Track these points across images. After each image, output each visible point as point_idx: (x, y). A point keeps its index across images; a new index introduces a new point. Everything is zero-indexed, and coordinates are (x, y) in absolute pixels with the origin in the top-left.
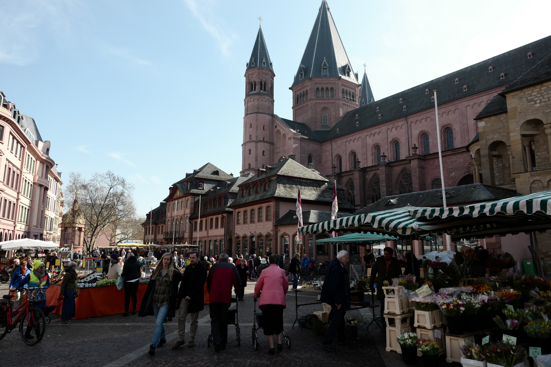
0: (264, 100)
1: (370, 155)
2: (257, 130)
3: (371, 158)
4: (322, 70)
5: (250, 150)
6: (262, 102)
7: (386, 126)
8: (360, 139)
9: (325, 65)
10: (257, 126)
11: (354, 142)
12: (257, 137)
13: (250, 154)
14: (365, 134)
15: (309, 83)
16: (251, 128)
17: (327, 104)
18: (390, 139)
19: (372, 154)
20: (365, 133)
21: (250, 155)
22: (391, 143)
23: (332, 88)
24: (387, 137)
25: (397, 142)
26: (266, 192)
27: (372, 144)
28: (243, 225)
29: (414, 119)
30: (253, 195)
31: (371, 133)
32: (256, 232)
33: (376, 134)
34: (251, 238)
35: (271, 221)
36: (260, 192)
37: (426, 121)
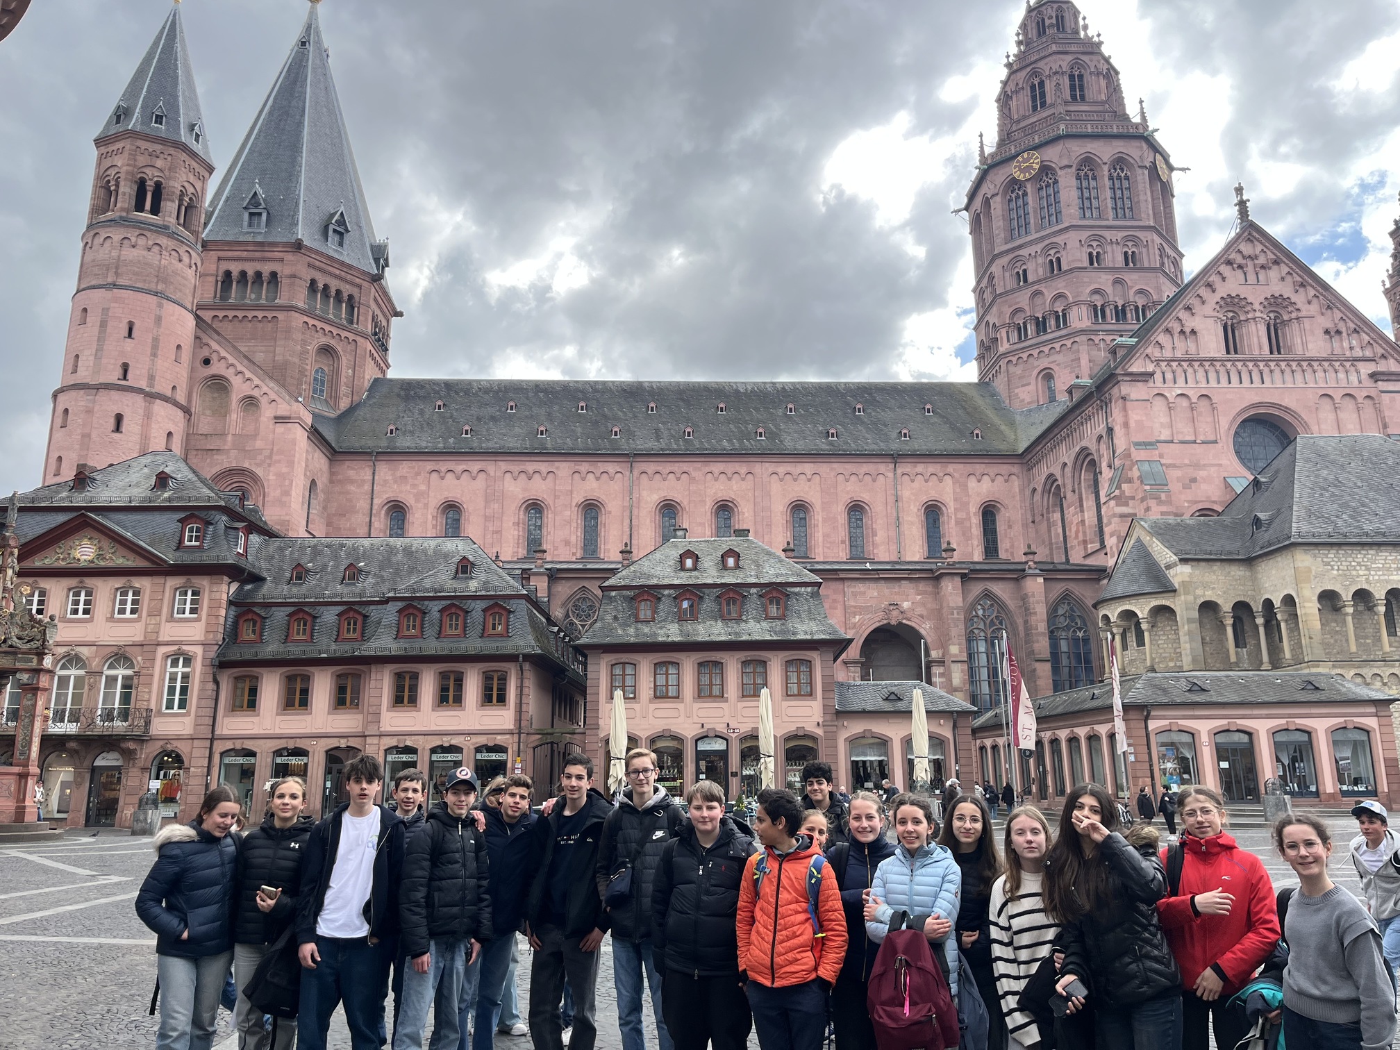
0: (186, 259)
1: (511, 524)
2: (154, 355)
3: (516, 533)
4: (331, 232)
5: (119, 419)
6: (180, 265)
7: (573, 464)
8: (482, 475)
9: (341, 222)
10: (156, 341)
11: (458, 478)
12: (151, 378)
13: (118, 429)
14: (503, 466)
15: (289, 257)
16: (129, 340)
17: (333, 337)
18: (579, 498)
19: (519, 523)
20: (500, 463)
21: (116, 435)
22: (578, 506)
23: (351, 297)
24: (571, 492)
25: (591, 509)
26: (779, 623)
27: (521, 496)
28: (651, 702)
29: (651, 467)
30: (708, 623)
31: (522, 467)
32: (731, 726)
33: (537, 475)
34: (697, 741)
35: (815, 699)
36: (744, 618)
37: (678, 479)
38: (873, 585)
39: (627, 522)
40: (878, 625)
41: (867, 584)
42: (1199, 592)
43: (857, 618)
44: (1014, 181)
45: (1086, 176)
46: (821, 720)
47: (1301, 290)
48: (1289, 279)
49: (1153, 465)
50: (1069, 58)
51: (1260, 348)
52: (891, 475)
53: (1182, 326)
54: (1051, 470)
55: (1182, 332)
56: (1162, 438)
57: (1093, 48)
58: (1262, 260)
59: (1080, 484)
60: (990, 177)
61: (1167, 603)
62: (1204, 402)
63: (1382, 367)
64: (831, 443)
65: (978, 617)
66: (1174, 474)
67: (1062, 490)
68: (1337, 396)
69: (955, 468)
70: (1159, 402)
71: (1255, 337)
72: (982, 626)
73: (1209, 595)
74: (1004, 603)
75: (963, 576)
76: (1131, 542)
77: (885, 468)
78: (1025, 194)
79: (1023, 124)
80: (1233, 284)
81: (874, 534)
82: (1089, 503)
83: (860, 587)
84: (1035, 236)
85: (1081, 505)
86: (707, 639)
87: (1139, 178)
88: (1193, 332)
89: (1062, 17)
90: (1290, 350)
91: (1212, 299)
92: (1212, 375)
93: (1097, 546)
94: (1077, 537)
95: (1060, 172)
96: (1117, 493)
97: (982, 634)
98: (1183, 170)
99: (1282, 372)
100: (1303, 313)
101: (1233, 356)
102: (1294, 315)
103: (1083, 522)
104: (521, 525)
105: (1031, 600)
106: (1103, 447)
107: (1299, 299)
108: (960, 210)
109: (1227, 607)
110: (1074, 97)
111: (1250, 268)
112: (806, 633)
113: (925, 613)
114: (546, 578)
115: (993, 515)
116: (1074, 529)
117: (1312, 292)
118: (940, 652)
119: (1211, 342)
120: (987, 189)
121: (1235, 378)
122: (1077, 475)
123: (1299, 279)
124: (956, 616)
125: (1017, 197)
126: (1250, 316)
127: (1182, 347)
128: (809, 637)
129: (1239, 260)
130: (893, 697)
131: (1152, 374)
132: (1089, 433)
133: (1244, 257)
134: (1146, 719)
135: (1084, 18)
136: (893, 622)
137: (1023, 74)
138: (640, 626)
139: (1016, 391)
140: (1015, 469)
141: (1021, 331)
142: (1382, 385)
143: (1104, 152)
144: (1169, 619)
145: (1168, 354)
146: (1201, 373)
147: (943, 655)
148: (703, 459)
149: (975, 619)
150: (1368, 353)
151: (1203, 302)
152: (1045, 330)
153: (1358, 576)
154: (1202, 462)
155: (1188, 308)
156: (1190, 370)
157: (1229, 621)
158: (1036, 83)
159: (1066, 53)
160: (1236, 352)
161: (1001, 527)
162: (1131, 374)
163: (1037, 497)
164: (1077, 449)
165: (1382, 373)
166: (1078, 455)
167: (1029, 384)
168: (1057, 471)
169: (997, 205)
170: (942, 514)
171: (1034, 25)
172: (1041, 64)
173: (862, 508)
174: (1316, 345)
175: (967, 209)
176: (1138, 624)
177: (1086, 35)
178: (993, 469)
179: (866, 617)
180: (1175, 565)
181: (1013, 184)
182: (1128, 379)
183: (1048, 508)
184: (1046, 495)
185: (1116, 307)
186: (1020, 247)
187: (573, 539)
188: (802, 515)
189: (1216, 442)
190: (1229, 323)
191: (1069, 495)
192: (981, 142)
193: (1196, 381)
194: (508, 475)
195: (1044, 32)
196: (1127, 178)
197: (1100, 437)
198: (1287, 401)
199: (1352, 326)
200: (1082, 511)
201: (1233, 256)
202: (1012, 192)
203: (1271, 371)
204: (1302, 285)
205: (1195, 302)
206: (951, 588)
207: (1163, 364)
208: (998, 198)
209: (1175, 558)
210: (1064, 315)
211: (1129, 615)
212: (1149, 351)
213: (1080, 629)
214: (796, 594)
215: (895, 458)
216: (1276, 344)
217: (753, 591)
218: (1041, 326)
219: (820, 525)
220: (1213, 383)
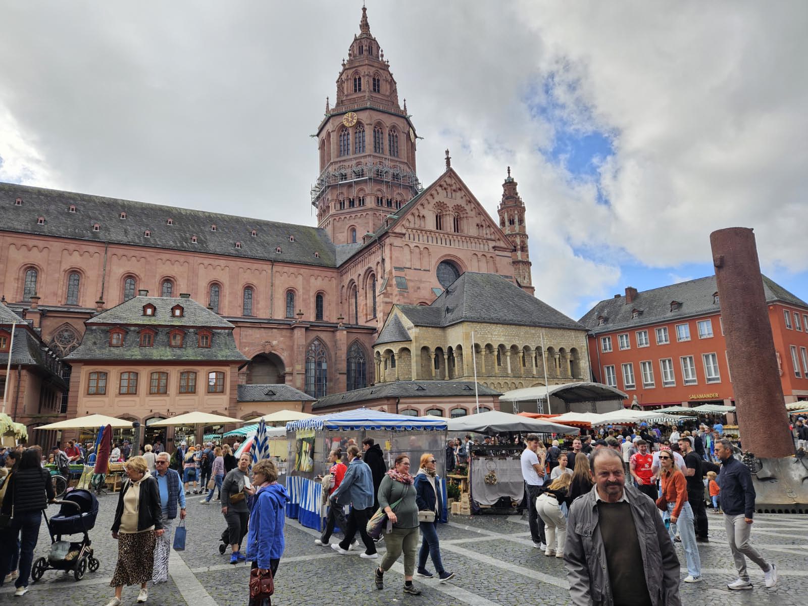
1: (12, 279)
3: (16, 285)
7: (63, 244)
14: (9, 240)
18: (66, 266)
19: (18, 279)
20: (7, 238)
22: (65, 271)
24: (61, 262)
25: (75, 273)
26: (207, 350)
27: (22, 261)
28: (116, 397)
29: (120, 251)
30: (160, 349)
31: (24, 242)
32: (170, 411)
33: (35, 249)
34: (146, 420)
35: (225, 394)
36: (184, 346)
37: (138, 261)
38: (257, 331)
39: (100, 285)
40: (258, 353)
41: (254, 330)
42: (422, 342)
43: (247, 349)
44: (343, 126)
45: (378, 131)
46: (227, 407)
47: (469, 204)
48: (464, 198)
49: (402, 279)
50: (374, 69)
51: (451, 228)
52: (270, 271)
53: (419, 213)
54: (352, 277)
55: (419, 216)
56: (407, 266)
57: (385, 67)
58: (454, 187)
59: (366, 285)
60: (331, 121)
61: (407, 347)
62: (426, 251)
63: (498, 244)
64: (237, 250)
65: (311, 350)
66: (410, 284)
67: (357, 288)
68: (480, 255)
69: (304, 271)
70: (406, 248)
71: (449, 223)
72: (313, 355)
73: (426, 344)
74: (326, 344)
75: (307, 329)
76: (392, 317)
77: (267, 267)
78: (348, 134)
79: (349, 98)
80: (441, 197)
81: (258, 303)
82: (370, 295)
83: (250, 331)
84: (352, 157)
85: (366, 296)
86: (158, 358)
87: (402, 138)
88: (423, 217)
89: (372, 48)
90: (462, 231)
91: (433, 202)
92: (430, 239)
93: (372, 317)
94: (363, 312)
95: (366, 126)
96: (385, 291)
97: (313, 359)
98: (421, 138)
99: (459, 241)
100: (469, 215)
101: (439, 231)
102: (465, 215)
103: (366, 304)
104: (20, 281)
105: (339, 342)
106: (379, 267)
107: (468, 208)
108: (314, 136)
109: (433, 349)
110: (375, 90)
111: (449, 190)
112: (223, 356)
113: (284, 347)
114: (38, 316)
115: (322, 297)
116: (361, 308)
117: (473, 206)
118: (291, 369)
119: (431, 224)
120: (329, 127)
121: (439, 241)
122: (365, 280)
123: (468, 199)
124: (301, 349)
125: (344, 135)
126: (448, 213)
127: (418, 223)
128: (224, 359)
129: (445, 186)
130: (271, 393)
131: (404, 235)
132: (372, 261)
133: (447, 184)
134: (398, 403)
135: (382, 51)
136: (267, 352)
137: (350, 72)
138: (112, 349)
139: (337, 235)
140: (335, 275)
141: (342, 204)
142: (497, 252)
143: (388, 121)
144: (407, 354)
145: (412, 226)
146: (425, 237)
147: (292, 370)
148: (156, 251)
149: (311, 351)
150: (493, 237)
151: (429, 203)
152: (353, 206)
153: (488, 338)
154: (423, 280)
155: (422, 205)
156: (421, 235)
157: (433, 356)
158: (357, 78)
159: (373, 66)
160: (440, 229)
161: (325, 304)
162: (395, 233)
163: (345, 290)
164: (366, 268)
165: (498, 247)
166: (367, 270)
167: (343, 232)
168: (355, 278)
169: (334, 137)
170: (296, 295)
171: (358, 47)
172: (360, 69)
173: (252, 288)
174: (473, 231)
175: (318, 135)
176: (393, 356)
177: (382, 60)
178: (324, 274)
179: (252, 348)
180: (412, 328)
181: (343, 128)
182: (394, 235)
183: (349, 296)
184: (349, 290)
185: (388, 200)
186: (344, 161)
187: (60, 292)
188: (217, 289)
189: (429, 271)
190: (439, 215)
191: (361, 290)
192: (328, 102)
193: (422, 241)
194: (12, 246)
195: (362, 53)
196: (396, 136)
197: (379, 263)
198: (459, 255)
199: (488, 224)
200: (366, 299)
201: (443, 183)
202: (342, 131)
203: (454, 240)
204: (470, 202)
205: (425, 202)
206: (299, 334)
207: (410, 230)
208: (335, 133)
209: (412, 325)
210: (363, 200)
211: (389, 352)
212: (404, 223)
213: (361, 358)
214: (219, 333)
215: (273, 262)
216: (457, 228)
217: (192, 330)
218: (352, 203)
219: (227, 296)
220: (430, 243)
